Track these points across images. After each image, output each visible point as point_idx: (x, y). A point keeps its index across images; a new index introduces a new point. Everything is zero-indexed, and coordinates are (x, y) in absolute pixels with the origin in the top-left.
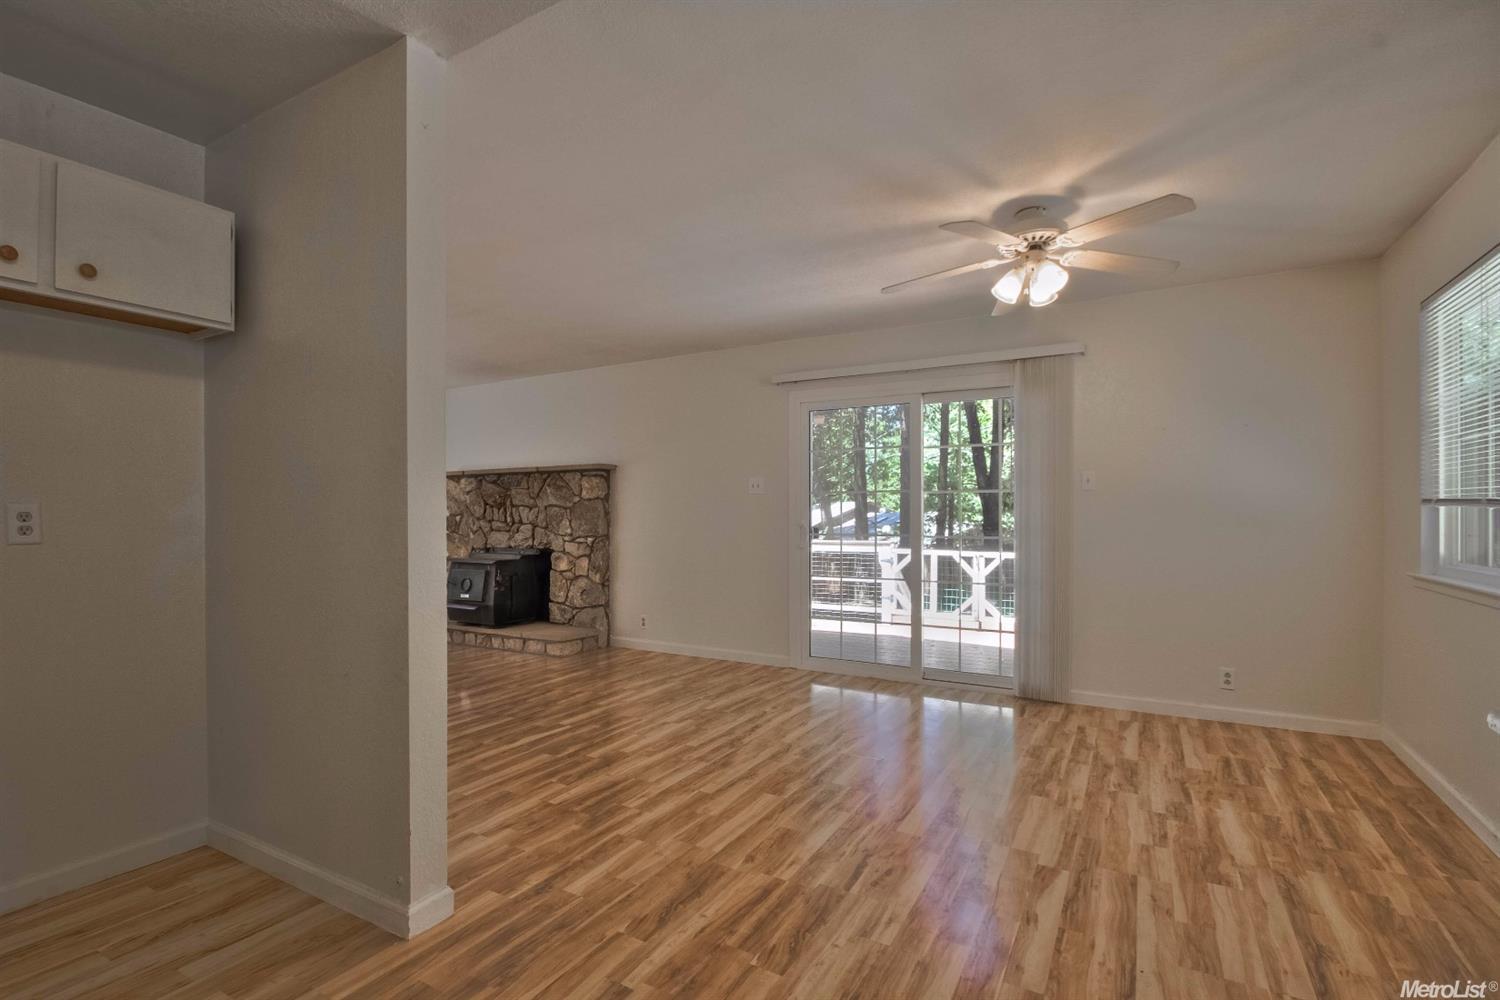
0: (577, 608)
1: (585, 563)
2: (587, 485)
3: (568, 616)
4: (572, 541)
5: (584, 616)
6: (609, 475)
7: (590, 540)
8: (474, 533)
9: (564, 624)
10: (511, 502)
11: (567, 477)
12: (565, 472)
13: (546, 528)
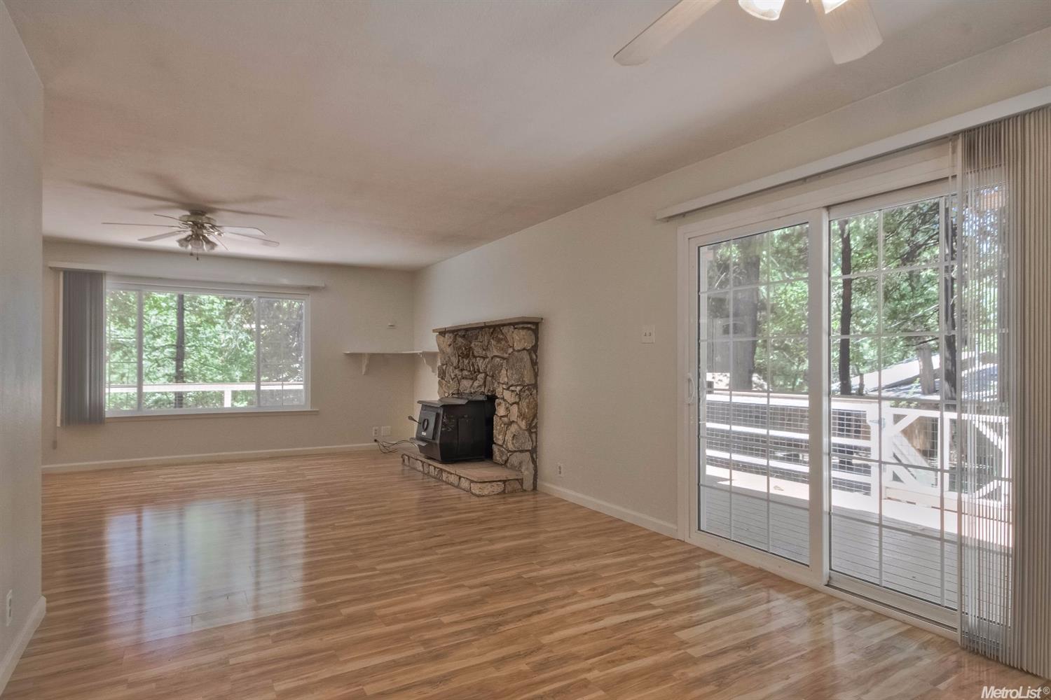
0: (511, 451)
1: (515, 409)
2: (517, 337)
3: (504, 458)
4: (508, 389)
5: (515, 459)
6: (537, 328)
7: (519, 388)
8: (453, 379)
9: (502, 465)
10: (473, 353)
11: (505, 330)
12: (504, 325)
13: (493, 376)
